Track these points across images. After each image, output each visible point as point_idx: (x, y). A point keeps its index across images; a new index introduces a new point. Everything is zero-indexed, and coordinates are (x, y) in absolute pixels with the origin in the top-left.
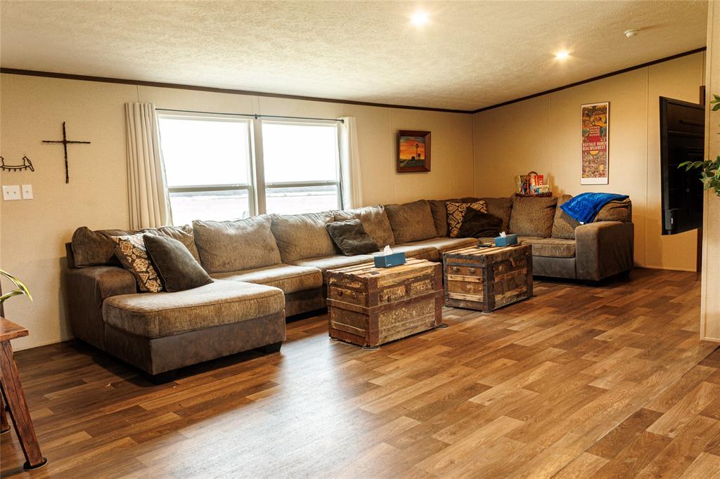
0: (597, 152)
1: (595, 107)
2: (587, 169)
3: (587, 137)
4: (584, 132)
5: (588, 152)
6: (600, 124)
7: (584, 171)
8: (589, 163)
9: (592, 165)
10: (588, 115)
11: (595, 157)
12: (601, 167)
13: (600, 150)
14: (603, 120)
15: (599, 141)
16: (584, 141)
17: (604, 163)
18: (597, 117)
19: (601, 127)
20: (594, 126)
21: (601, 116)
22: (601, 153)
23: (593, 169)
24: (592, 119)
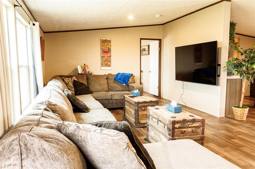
0: (107, 57)
1: (107, 40)
2: (103, 64)
3: (103, 51)
4: (102, 49)
5: (104, 57)
6: (109, 46)
7: (102, 64)
8: (104, 61)
9: (105, 62)
10: (103, 42)
11: (106, 59)
12: (109, 63)
13: (108, 57)
14: (110, 45)
15: (108, 53)
16: (102, 53)
17: (110, 62)
18: (107, 43)
19: (109, 48)
20: (106, 47)
21: (109, 43)
22: (109, 58)
23: (106, 64)
24: (105, 44)
